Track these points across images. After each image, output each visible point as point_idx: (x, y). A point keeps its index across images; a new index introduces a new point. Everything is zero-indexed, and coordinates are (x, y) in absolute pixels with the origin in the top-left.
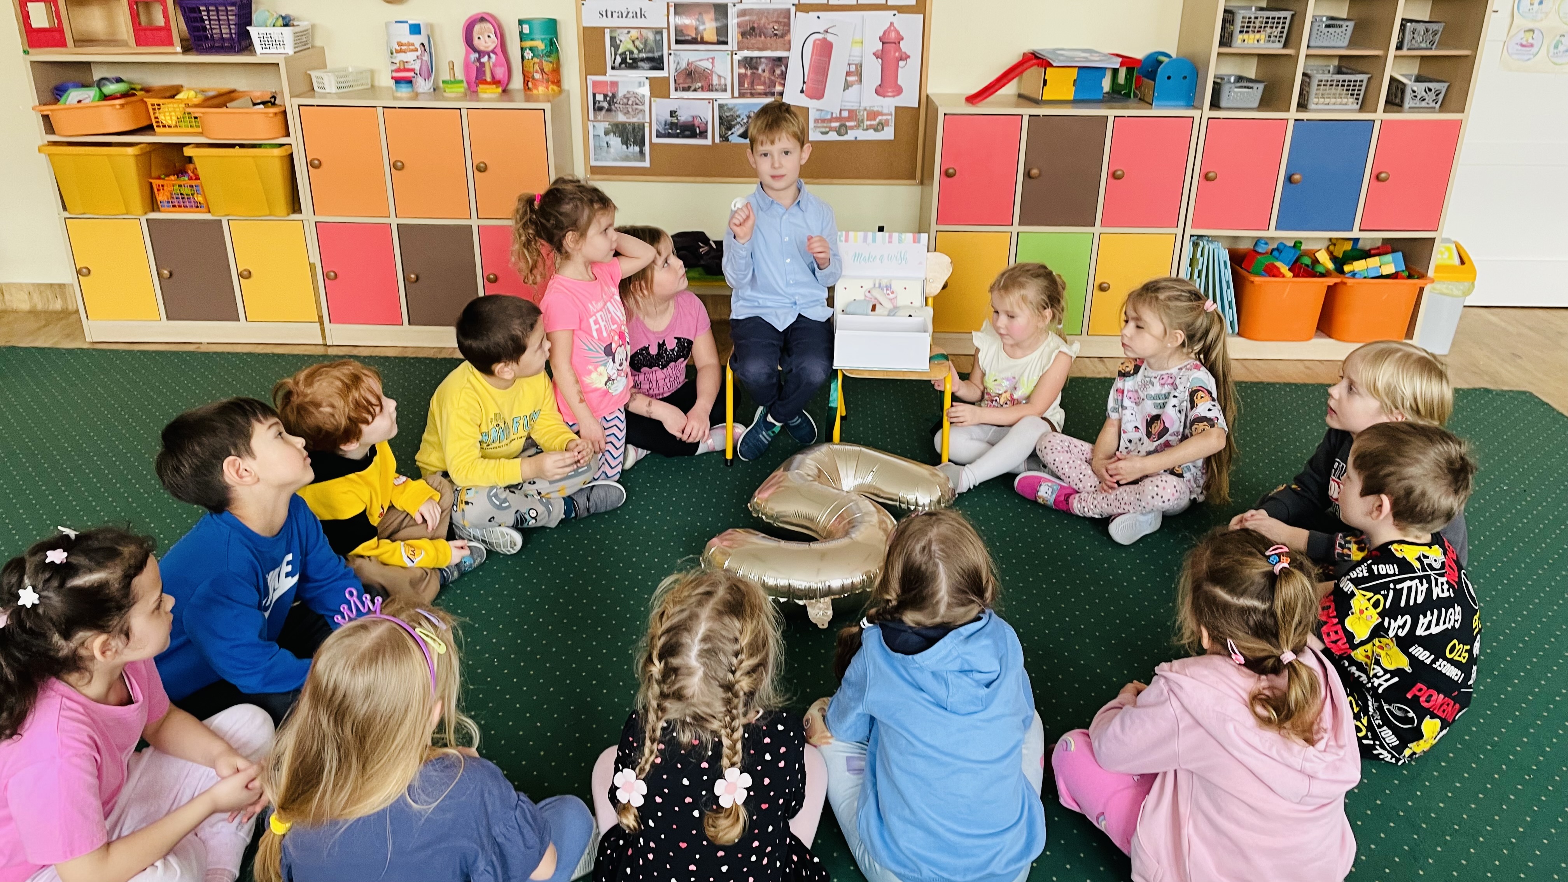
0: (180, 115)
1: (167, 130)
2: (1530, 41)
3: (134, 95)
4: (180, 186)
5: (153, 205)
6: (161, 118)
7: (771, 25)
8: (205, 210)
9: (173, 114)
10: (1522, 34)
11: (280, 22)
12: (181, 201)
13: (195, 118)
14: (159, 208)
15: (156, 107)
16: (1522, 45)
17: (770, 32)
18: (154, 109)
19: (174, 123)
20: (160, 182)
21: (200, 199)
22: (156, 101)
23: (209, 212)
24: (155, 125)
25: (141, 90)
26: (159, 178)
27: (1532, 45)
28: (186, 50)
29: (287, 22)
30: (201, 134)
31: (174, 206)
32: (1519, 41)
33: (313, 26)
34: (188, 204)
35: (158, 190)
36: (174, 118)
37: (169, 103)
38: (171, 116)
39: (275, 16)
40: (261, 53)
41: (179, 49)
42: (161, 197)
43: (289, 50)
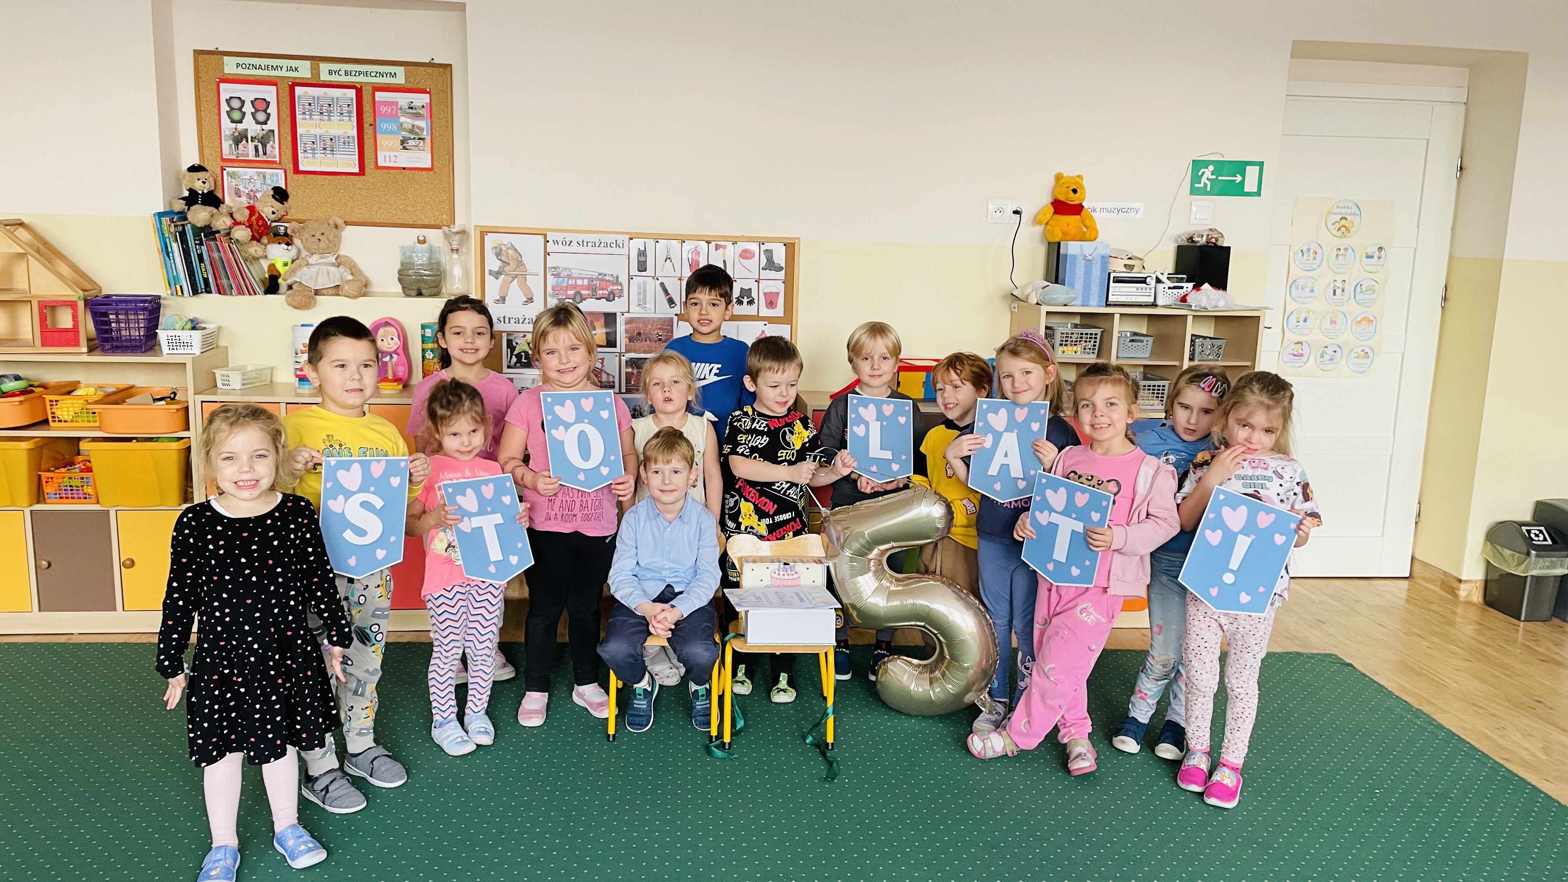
0: (78, 410)
1: (63, 424)
2: (1300, 351)
3: (32, 392)
4: (70, 478)
5: (39, 496)
6: (58, 413)
7: (656, 332)
8: (94, 500)
9: (71, 409)
10: (1293, 346)
11: (189, 325)
12: (70, 493)
13: (94, 413)
14: (44, 499)
15: (54, 403)
16: (1295, 355)
17: (655, 337)
18: (51, 405)
19: (71, 417)
20: (50, 475)
21: (89, 490)
22: (54, 398)
23: (98, 503)
24: (50, 419)
25: (39, 386)
26: (49, 471)
27: (1302, 355)
28: (91, 350)
29: (195, 325)
30: (99, 428)
31: (61, 498)
32: (1291, 352)
33: (219, 328)
34: (76, 496)
35: (47, 482)
36: (72, 413)
37: (67, 399)
38: (68, 411)
39: (185, 320)
40: (167, 353)
41: (85, 349)
42: (48, 489)
43: (197, 350)
